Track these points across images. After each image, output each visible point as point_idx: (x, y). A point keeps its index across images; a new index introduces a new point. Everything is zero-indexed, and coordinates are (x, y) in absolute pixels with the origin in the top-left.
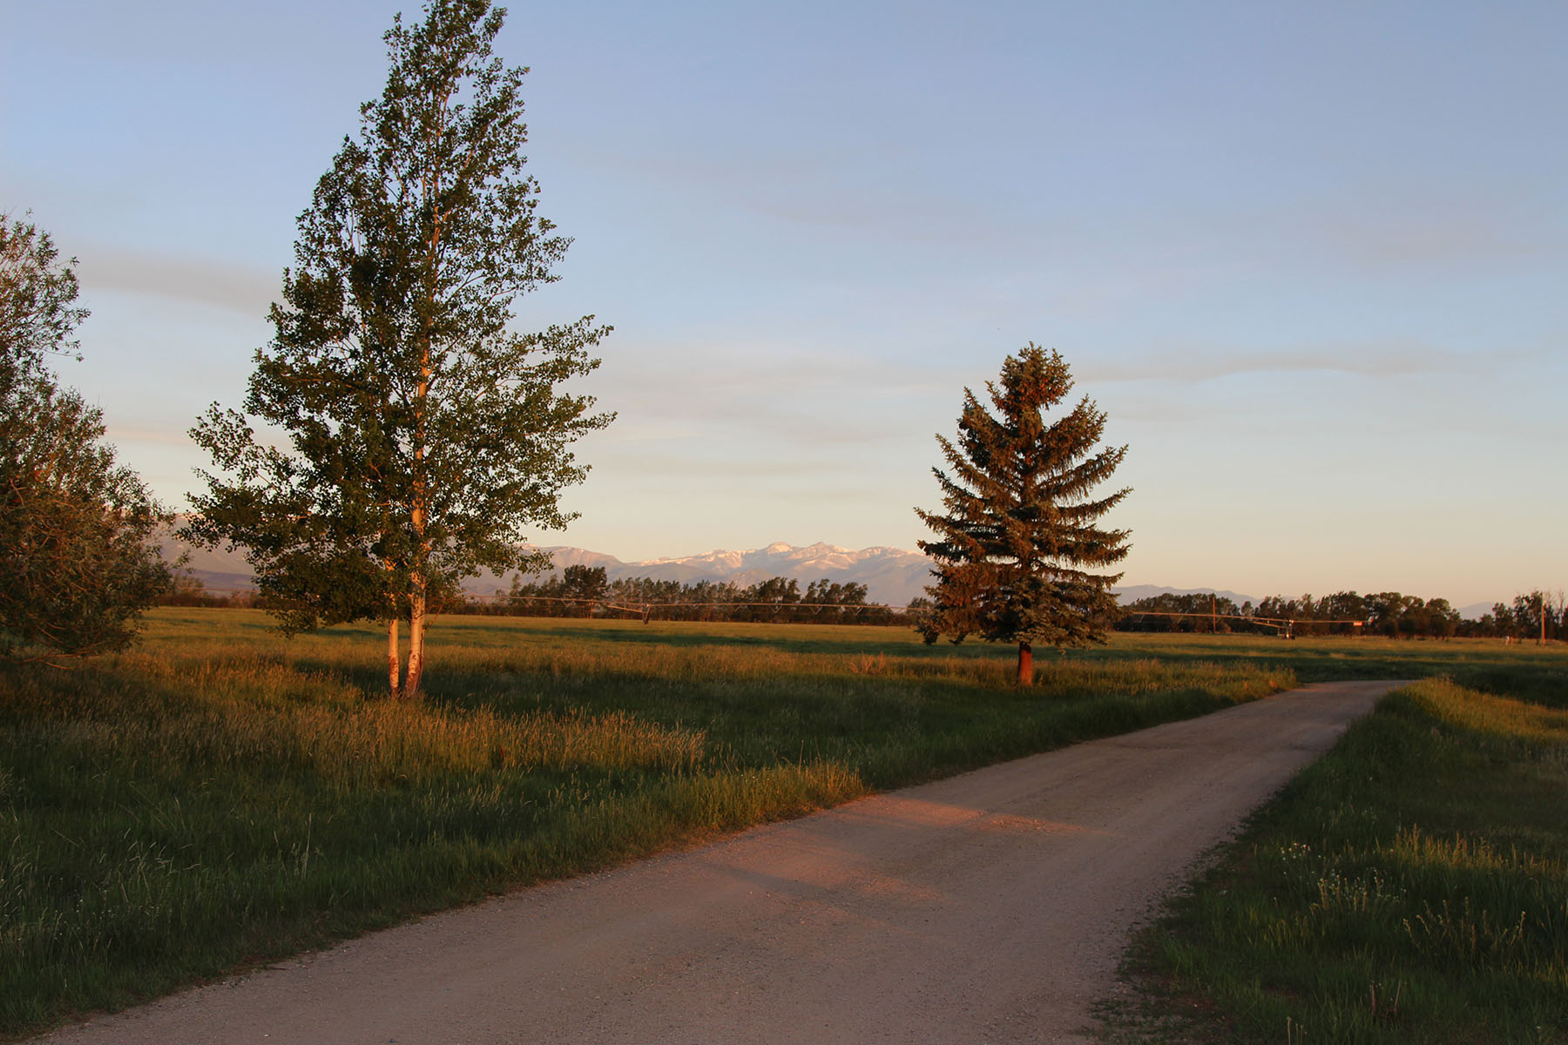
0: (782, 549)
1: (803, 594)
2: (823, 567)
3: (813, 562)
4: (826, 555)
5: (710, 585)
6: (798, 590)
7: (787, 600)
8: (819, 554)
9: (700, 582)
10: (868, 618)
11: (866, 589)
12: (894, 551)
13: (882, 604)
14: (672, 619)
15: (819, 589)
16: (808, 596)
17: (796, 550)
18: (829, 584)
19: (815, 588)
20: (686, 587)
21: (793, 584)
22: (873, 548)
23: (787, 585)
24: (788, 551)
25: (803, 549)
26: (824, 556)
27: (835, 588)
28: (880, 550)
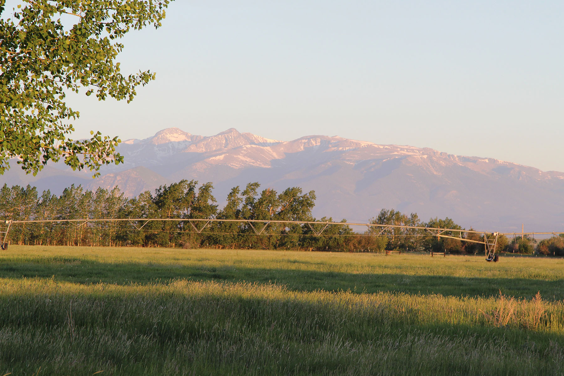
0: (175, 138)
1: (222, 204)
2: (236, 165)
3: (222, 157)
4: (241, 147)
5: (83, 192)
6: (213, 199)
7: (196, 213)
8: (230, 147)
9: (68, 186)
10: (316, 240)
11: (314, 197)
12: (341, 142)
13: (337, 220)
14: (25, 243)
15: (244, 197)
16: (229, 207)
17: (195, 140)
18: (259, 191)
19: (239, 196)
20: (46, 195)
21: (205, 190)
22: (309, 138)
23: (197, 191)
24: (185, 141)
25: (205, 138)
26: (237, 149)
27: (268, 197)
28: (319, 140)
